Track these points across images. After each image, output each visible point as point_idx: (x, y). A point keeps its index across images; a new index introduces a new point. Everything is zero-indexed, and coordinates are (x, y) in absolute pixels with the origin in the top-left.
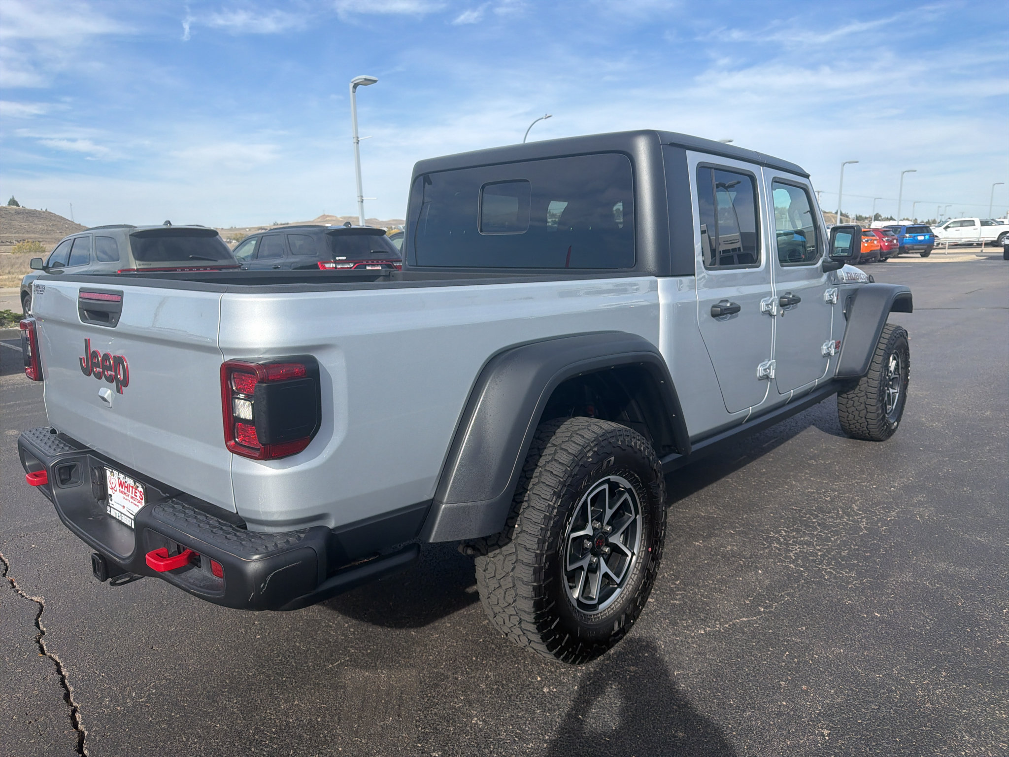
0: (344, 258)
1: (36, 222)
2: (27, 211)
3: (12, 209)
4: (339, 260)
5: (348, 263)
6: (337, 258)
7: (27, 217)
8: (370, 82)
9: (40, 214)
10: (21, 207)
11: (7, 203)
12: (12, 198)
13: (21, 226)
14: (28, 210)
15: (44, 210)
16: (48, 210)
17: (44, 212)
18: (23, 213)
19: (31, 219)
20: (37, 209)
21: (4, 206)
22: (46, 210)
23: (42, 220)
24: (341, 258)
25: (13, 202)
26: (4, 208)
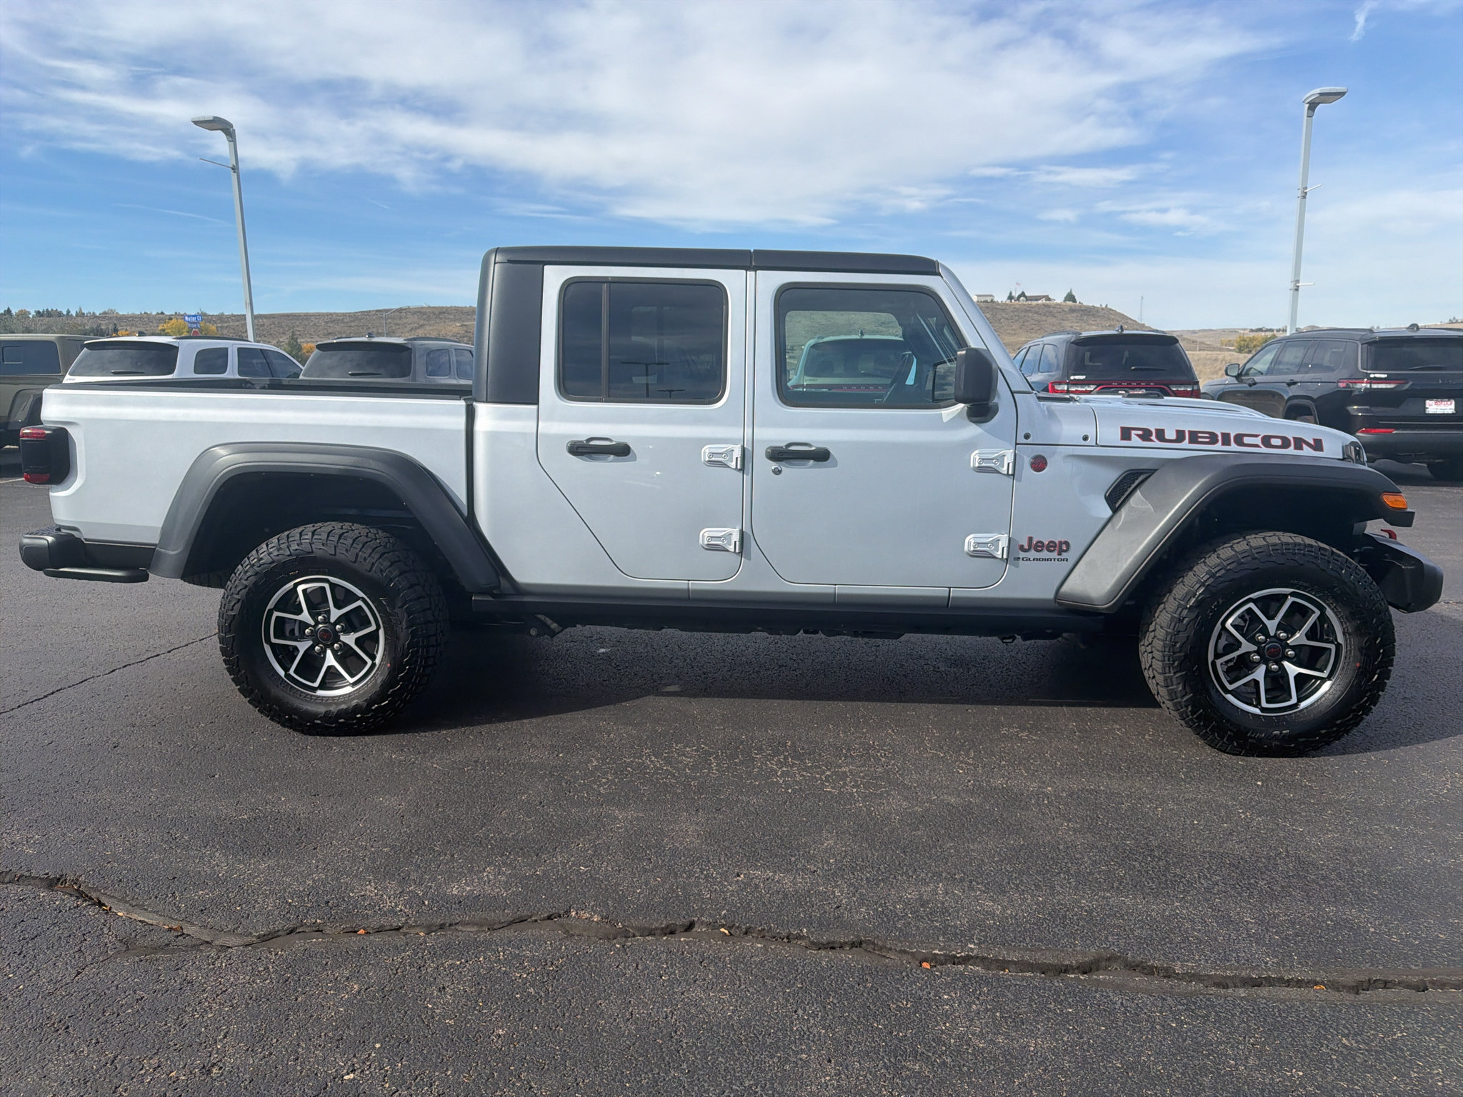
0: (1082, 377)
1: (1090, 322)
2: (1083, 308)
3: (1067, 305)
4: (1075, 380)
5: (1089, 384)
6: (1072, 378)
7: (1081, 316)
8: (1339, 97)
9: (1098, 311)
10: (1078, 302)
11: (1063, 299)
12: (1069, 291)
13: (1072, 327)
14: (1085, 306)
15: (1104, 306)
16: (1109, 307)
17: (1103, 309)
18: (1079, 310)
19: (1085, 318)
20: (1095, 305)
21: (1059, 302)
22: (1106, 306)
23: (1098, 319)
24: (1077, 377)
25: (1070, 297)
26: (1058, 304)
